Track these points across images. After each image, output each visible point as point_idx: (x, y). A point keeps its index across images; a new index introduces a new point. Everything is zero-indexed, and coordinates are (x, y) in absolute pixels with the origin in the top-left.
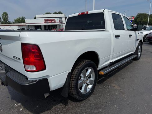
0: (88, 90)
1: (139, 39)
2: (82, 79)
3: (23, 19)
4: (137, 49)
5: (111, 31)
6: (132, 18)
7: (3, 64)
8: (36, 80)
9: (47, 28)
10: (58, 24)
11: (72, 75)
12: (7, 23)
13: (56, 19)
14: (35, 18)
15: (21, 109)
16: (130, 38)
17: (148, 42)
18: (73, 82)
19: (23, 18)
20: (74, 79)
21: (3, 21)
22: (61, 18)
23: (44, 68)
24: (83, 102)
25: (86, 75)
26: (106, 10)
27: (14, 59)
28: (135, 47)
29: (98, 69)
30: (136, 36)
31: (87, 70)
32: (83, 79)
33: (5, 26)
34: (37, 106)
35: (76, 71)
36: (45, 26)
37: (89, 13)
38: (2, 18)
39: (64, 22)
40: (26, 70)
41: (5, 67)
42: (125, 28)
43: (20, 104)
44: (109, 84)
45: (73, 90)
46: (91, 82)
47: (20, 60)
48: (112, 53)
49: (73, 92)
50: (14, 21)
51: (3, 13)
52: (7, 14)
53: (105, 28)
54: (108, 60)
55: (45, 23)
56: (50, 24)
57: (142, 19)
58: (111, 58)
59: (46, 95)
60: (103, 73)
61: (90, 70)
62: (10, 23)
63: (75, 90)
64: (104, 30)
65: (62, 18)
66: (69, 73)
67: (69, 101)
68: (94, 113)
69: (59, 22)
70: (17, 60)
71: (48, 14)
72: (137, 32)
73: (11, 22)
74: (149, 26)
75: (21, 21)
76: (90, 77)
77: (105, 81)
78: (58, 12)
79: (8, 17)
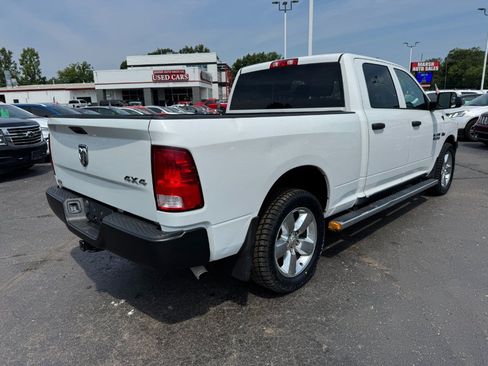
0: (299, 269)
1: (443, 134)
2: (284, 237)
3: (84, 69)
4: (439, 162)
5: (359, 112)
6: (433, 64)
7: (80, 199)
8: (182, 232)
9: (162, 98)
10: (198, 84)
11: (260, 227)
12: (36, 83)
13: (189, 70)
14: (124, 66)
15: (130, 313)
16: (417, 131)
17: (478, 141)
18: (262, 243)
19: (85, 66)
20: (263, 237)
21: (22, 75)
22: (205, 65)
23: (199, 204)
24: (286, 297)
25: (295, 230)
26: (345, 56)
27: (127, 183)
28: (433, 155)
29: (326, 215)
30: (435, 125)
31: (296, 216)
32: (287, 238)
33: (30, 93)
34: (170, 307)
35: (270, 216)
36: (154, 91)
37: (299, 63)
38: (19, 66)
39: (215, 79)
40: (159, 208)
41: (89, 207)
42: (402, 103)
43: (123, 301)
44: (356, 258)
45: (261, 264)
46: (307, 248)
47: (145, 184)
48: (363, 173)
49: (262, 269)
50: (57, 77)
51: (25, 51)
52: (36, 55)
53: (343, 105)
54: (353, 192)
55: (155, 82)
56: (171, 85)
57: (465, 68)
58: (361, 185)
59: (199, 272)
60: (338, 225)
61: (303, 217)
62: (43, 81)
63: (267, 264)
64: (342, 109)
65: (209, 66)
66: (254, 220)
67: (250, 296)
68: (316, 321)
69: (198, 78)
70: (135, 184)
71: (165, 52)
72: (438, 113)
73: (48, 79)
74: (485, 91)
75: (79, 75)
76: (304, 235)
77: (345, 248)
78: (194, 48)
79: (38, 63)
